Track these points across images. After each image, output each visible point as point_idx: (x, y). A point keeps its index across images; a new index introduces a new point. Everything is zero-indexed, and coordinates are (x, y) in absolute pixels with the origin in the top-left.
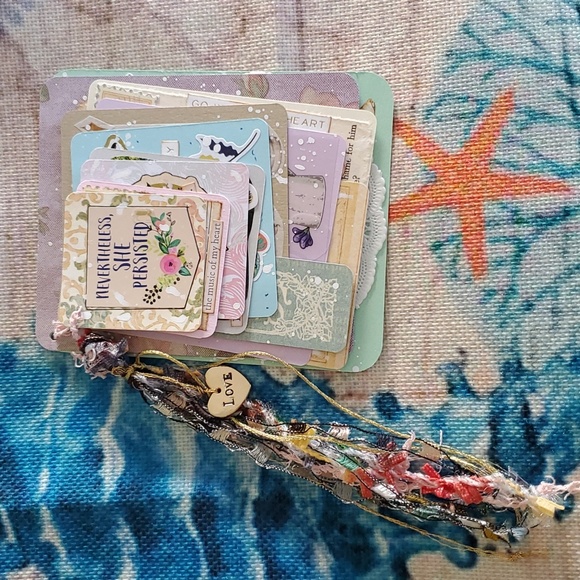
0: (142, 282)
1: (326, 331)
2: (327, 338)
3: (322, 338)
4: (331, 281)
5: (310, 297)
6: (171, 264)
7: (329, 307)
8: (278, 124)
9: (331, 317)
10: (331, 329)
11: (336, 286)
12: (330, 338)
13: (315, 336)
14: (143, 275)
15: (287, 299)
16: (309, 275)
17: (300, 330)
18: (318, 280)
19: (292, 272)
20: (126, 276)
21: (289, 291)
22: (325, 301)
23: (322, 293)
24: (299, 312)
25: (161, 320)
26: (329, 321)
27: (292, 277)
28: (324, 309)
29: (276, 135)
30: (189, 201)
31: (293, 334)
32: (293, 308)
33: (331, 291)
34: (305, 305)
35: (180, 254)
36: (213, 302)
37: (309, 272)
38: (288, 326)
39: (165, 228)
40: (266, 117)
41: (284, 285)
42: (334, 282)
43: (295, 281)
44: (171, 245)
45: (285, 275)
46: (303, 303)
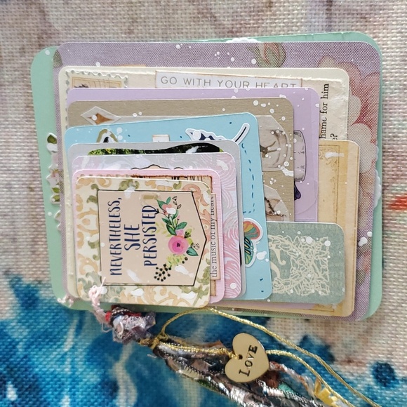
0: (153, 261)
1: (323, 286)
2: (325, 292)
3: (320, 293)
4: (321, 239)
5: (304, 256)
6: (178, 245)
7: (323, 263)
8: (284, 118)
9: (327, 273)
10: (328, 284)
11: (328, 243)
12: (328, 292)
13: (313, 291)
14: (153, 254)
15: (282, 259)
16: (300, 236)
17: (298, 287)
18: (309, 240)
19: (282, 234)
20: (136, 255)
21: (282, 252)
22: (319, 259)
23: (315, 251)
24: (294, 271)
25: (171, 296)
26: (325, 276)
27: (283, 239)
28: (319, 266)
29: (282, 129)
30: (194, 186)
31: (292, 291)
32: (288, 267)
33: (324, 248)
34: (299, 264)
35: (187, 235)
36: (218, 269)
37: (299, 233)
38: (286, 284)
39: (172, 211)
40: (272, 111)
41: (277, 247)
42: (326, 240)
43: (287, 242)
44: (179, 227)
45: (276, 237)
46: (298, 262)
